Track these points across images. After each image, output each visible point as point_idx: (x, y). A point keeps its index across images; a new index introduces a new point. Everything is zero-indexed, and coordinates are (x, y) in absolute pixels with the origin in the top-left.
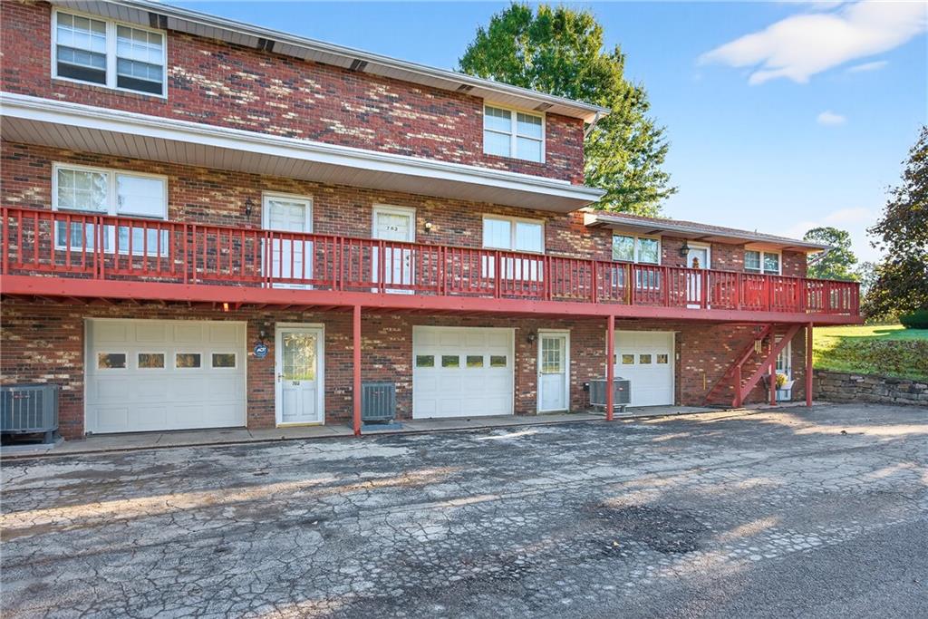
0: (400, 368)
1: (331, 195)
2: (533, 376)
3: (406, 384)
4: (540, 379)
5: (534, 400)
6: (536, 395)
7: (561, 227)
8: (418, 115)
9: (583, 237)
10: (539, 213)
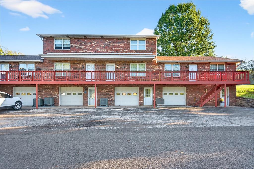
0: (112, 95)
1: (98, 63)
2: (143, 97)
3: (113, 99)
4: (144, 98)
5: (143, 103)
6: (143, 102)
7: (150, 64)
8: (115, 44)
9: (156, 66)
10: (144, 61)
